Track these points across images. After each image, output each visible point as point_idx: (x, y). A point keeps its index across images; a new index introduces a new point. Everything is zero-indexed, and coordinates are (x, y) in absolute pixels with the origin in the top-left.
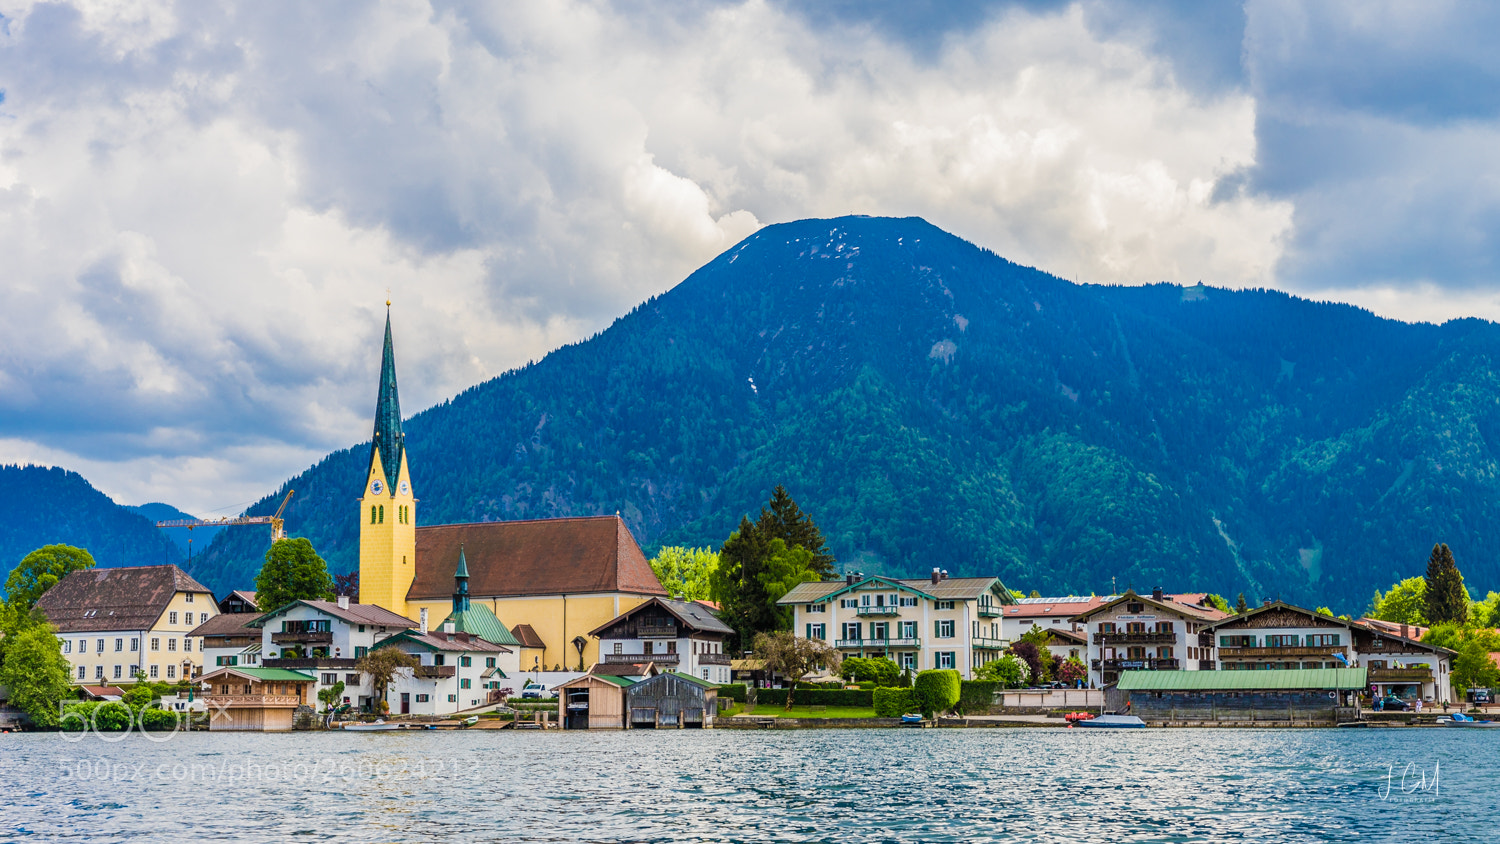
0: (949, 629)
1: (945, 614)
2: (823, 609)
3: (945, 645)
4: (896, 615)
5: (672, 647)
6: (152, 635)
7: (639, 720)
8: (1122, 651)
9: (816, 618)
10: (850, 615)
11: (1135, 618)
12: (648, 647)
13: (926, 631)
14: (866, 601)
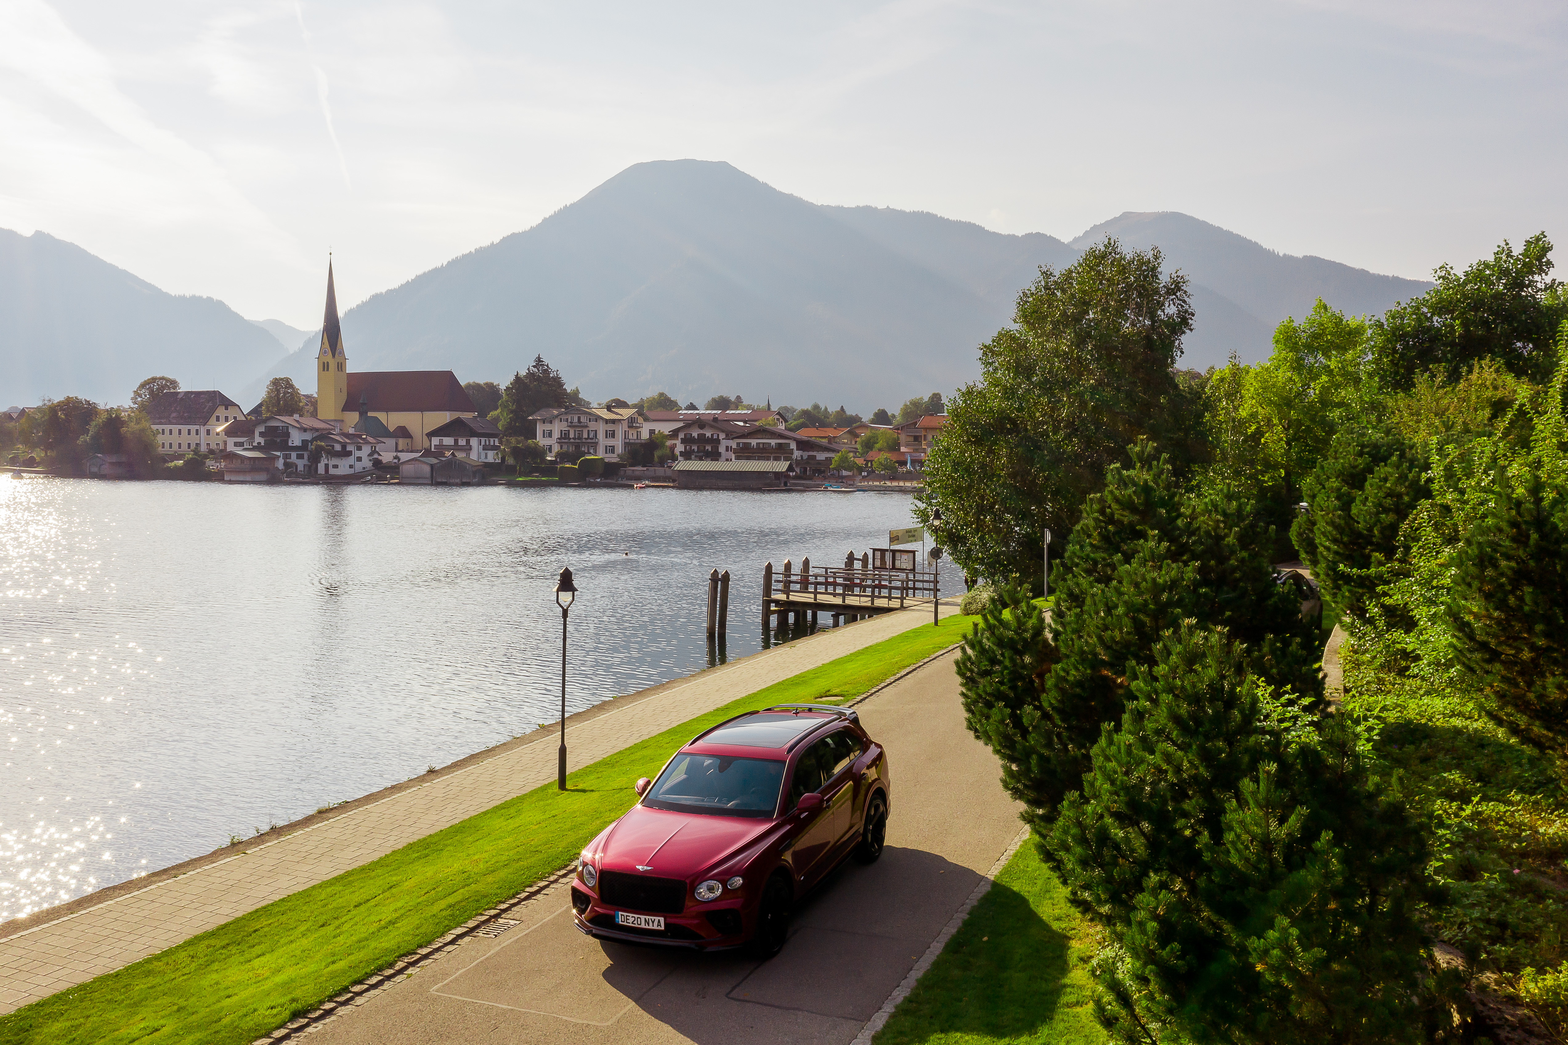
0: (613, 435)
1: (610, 427)
2: (551, 423)
3: (610, 442)
4: (587, 426)
5: (468, 442)
6: (207, 427)
7: (439, 480)
8: (695, 448)
9: (547, 427)
10: (564, 426)
11: (701, 432)
12: (456, 441)
13: (601, 435)
14: (572, 418)
